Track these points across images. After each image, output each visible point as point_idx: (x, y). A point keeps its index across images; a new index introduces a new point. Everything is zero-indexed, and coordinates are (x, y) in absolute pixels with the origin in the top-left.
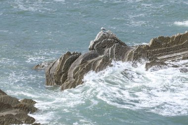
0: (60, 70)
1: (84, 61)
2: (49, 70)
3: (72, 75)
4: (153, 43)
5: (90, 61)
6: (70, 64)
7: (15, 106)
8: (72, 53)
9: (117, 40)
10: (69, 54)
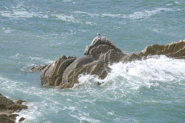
0: (55, 73)
1: (79, 66)
2: (44, 73)
3: (67, 78)
4: (147, 50)
5: (85, 66)
6: (65, 68)
7: (10, 107)
8: (67, 57)
9: (112, 46)
10: (64, 57)
